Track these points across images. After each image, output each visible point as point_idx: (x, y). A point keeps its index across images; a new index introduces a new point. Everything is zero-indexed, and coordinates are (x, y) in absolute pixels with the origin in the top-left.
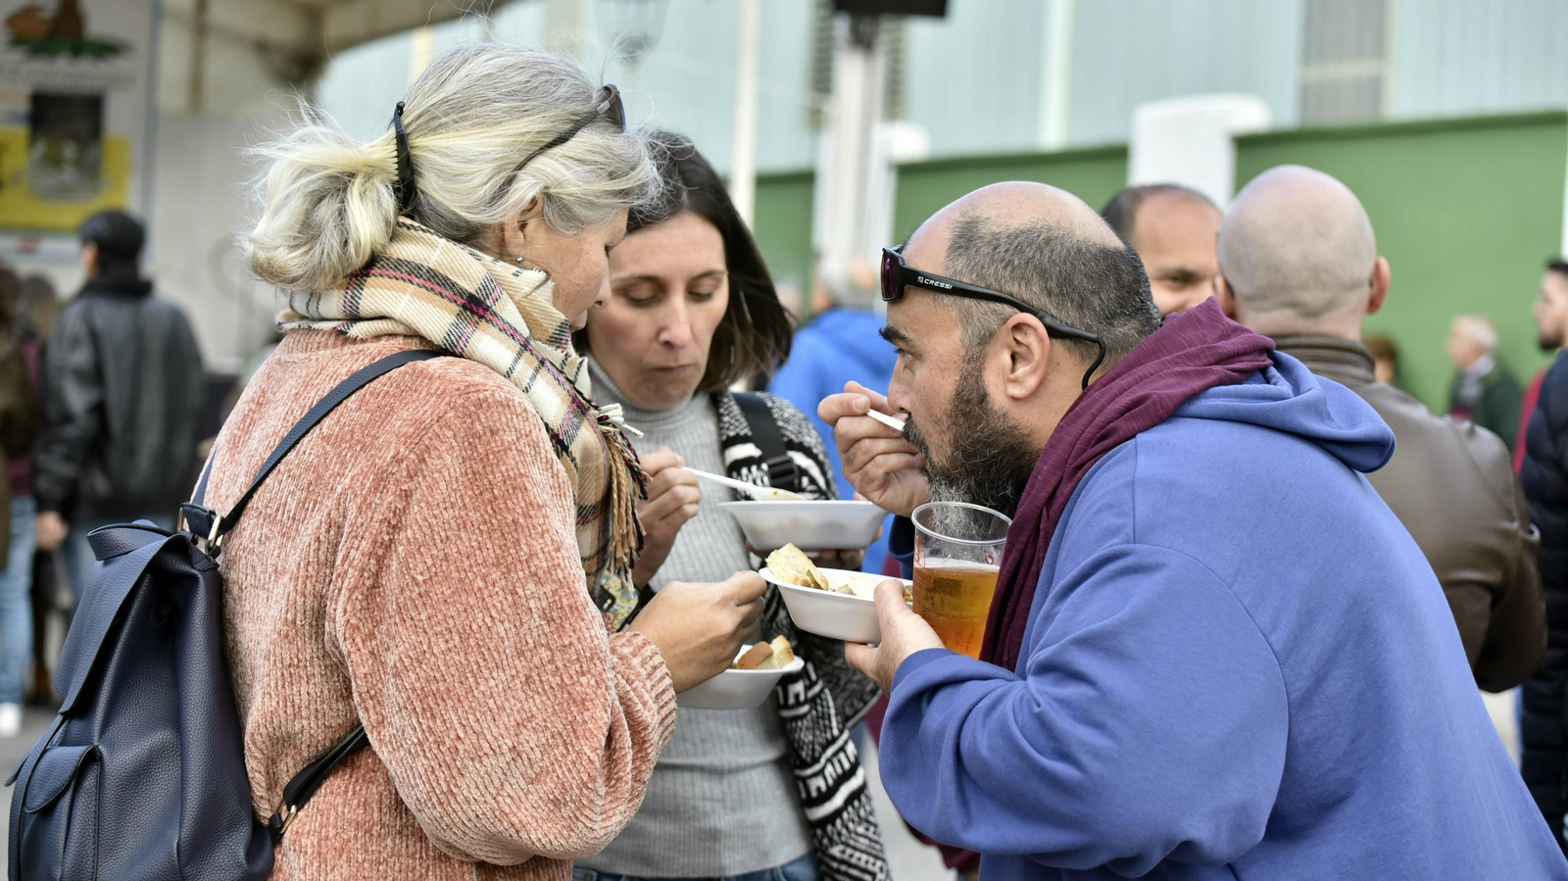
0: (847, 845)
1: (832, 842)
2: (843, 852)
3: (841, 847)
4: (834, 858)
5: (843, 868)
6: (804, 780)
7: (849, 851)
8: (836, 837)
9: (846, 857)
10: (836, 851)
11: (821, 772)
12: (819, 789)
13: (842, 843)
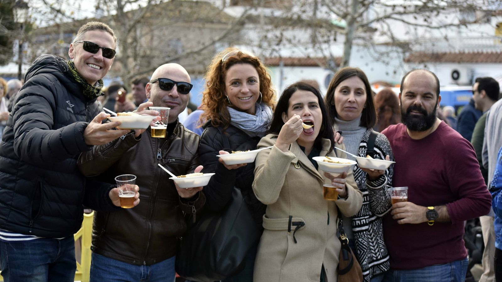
0: (363, 239)
1: (360, 238)
2: (362, 241)
3: (361, 239)
4: (359, 241)
5: (361, 244)
6: (355, 221)
7: (363, 241)
8: (361, 236)
9: (362, 242)
10: (360, 240)
11: (360, 220)
12: (358, 224)
13: (362, 238)
